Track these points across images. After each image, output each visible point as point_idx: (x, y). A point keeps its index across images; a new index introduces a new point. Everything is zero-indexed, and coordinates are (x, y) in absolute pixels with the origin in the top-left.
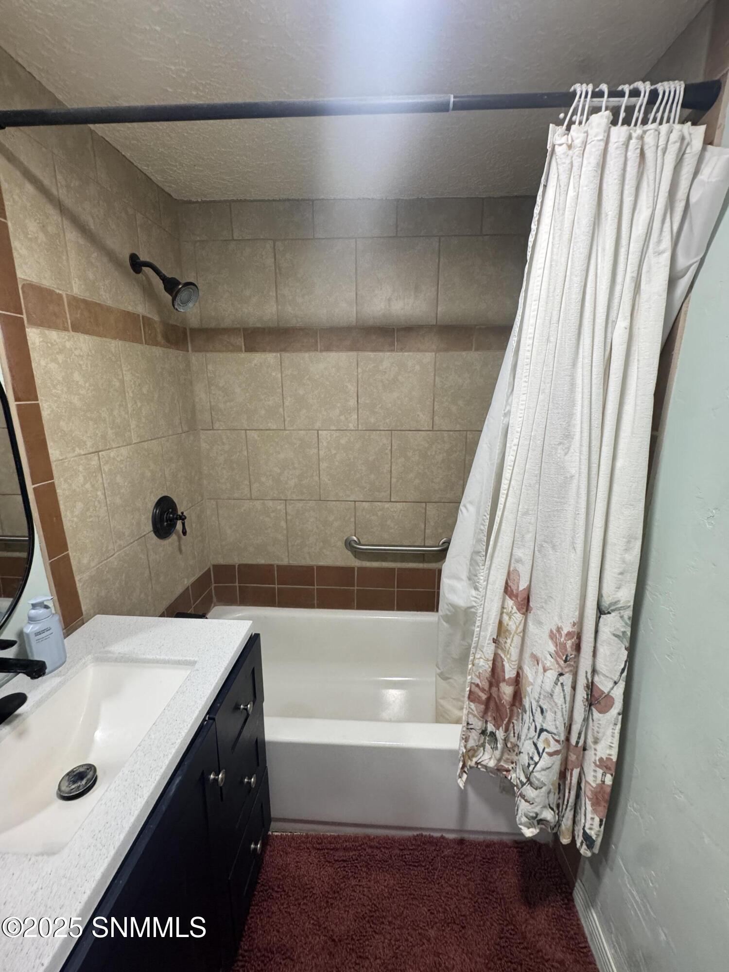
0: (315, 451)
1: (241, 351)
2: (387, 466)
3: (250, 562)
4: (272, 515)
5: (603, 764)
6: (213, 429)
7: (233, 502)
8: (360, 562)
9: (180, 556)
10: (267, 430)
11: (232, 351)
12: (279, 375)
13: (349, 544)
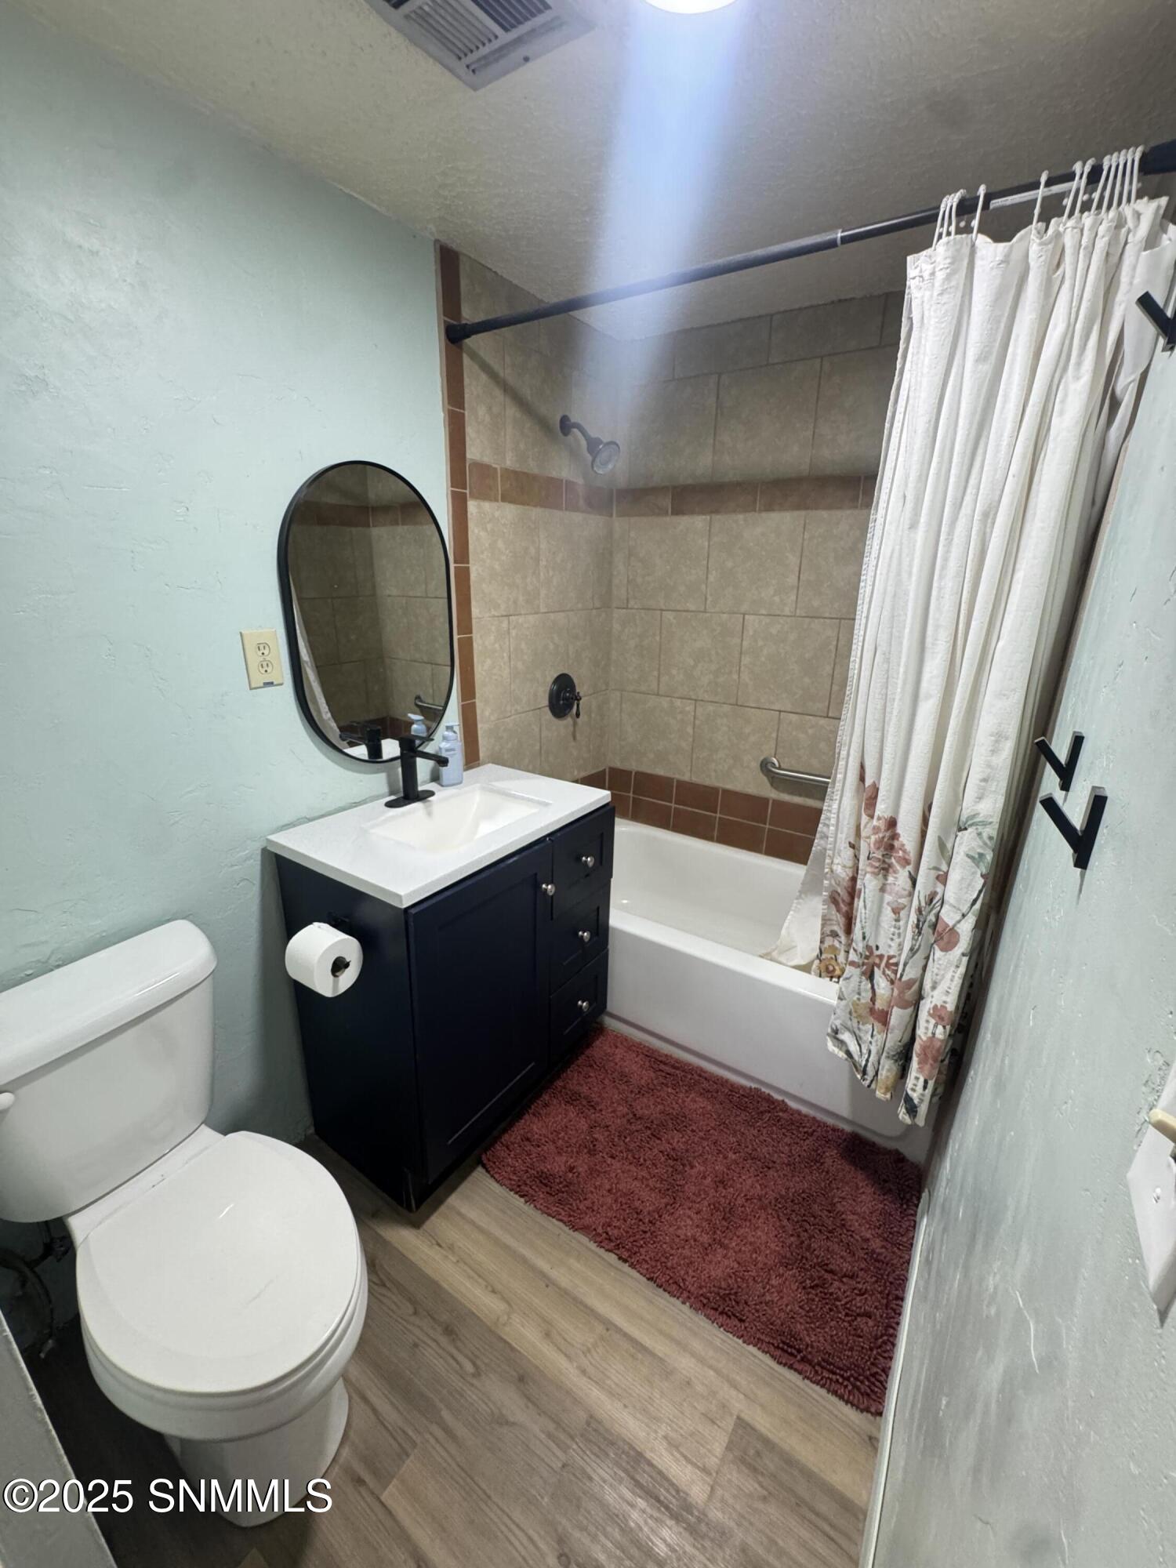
0: (739, 641)
1: (666, 514)
2: (828, 669)
3: (649, 771)
4: (679, 717)
5: (937, 1013)
6: (627, 608)
7: (638, 696)
8: (777, 792)
9: (573, 744)
10: (684, 611)
11: (659, 515)
12: (706, 544)
13: (765, 766)
